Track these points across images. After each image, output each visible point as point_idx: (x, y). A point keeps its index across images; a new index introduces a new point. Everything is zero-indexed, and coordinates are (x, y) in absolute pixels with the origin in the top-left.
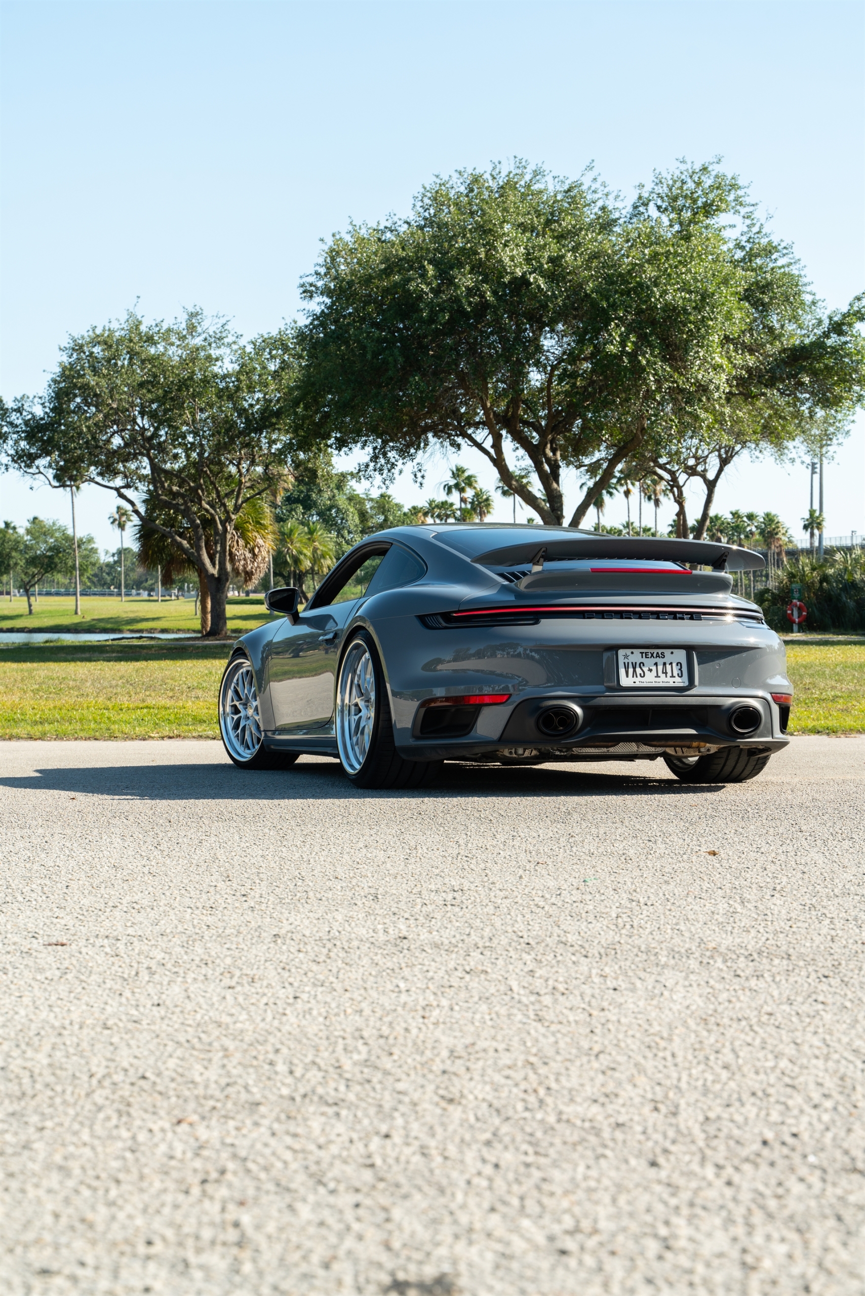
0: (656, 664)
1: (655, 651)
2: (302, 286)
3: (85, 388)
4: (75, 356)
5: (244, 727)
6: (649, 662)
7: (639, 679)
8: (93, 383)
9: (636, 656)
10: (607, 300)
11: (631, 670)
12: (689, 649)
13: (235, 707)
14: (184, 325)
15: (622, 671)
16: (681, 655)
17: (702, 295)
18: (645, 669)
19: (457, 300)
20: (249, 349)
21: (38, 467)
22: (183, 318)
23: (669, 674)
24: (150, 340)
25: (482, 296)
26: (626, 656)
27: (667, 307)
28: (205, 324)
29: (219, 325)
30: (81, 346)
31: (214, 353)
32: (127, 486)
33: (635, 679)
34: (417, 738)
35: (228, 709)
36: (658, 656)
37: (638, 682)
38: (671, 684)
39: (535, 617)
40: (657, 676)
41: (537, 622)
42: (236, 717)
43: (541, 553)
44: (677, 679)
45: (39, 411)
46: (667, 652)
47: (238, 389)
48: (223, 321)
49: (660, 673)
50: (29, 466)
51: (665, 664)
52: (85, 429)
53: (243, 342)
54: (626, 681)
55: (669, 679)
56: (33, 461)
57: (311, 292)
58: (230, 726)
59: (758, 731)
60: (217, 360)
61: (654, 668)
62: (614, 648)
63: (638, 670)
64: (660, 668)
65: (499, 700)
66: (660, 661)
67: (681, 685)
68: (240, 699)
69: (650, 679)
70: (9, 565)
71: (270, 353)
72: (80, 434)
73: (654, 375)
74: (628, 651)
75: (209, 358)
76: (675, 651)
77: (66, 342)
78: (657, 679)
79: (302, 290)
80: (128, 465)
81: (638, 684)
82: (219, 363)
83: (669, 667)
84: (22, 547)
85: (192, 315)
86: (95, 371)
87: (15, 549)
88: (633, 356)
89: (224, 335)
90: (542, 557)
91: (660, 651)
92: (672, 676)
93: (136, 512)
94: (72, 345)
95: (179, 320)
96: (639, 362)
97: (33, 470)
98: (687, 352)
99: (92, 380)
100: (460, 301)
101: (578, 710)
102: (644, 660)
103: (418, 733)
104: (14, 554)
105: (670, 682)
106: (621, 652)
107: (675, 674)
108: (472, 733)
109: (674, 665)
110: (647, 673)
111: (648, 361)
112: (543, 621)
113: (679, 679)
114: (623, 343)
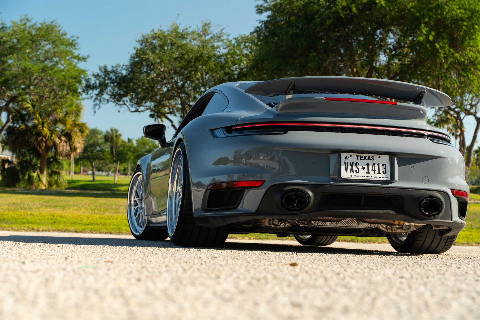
0: (368, 164)
1: (368, 156)
2: (257, 6)
3: (147, 60)
4: (144, 44)
5: (140, 214)
6: (363, 163)
7: (355, 173)
8: (152, 58)
9: (353, 158)
10: (420, 13)
11: (349, 168)
12: (392, 155)
13: (135, 201)
14: (201, 30)
15: (343, 168)
16: (386, 159)
17: (472, 12)
18: (360, 167)
19: (337, 13)
20: (234, 42)
21: (124, 102)
22: (201, 25)
23: (377, 171)
24: (182, 37)
25: (351, 11)
26: (346, 158)
27: (452, 18)
28: (212, 29)
29: (219, 30)
30: (147, 40)
31: (216, 44)
32: (171, 113)
33: (352, 174)
34: (206, 211)
35: (133, 203)
36: (369, 159)
37: (354, 176)
38: (378, 179)
39: (285, 130)
40: (368, 173)
41: (286, 133)
42: (136, 208)
43: (291, 87)
44: (383, 175)
45: (124, 73)
46: (376, 156)
47: (227, 62)
48: (222, 28)
49: (370, 171)
50: (119, 101)
51: (374, 165)
52: (146, 82)
53: (231, 38)
54: (345, 175)
55: (376, 175)
56: (121, 98)
57: (262, 10)
58: (133, 213)
59: (441, 215)
60: (217, 48)
61: (366, 167)
62: (338, 152)
63: (355, 168)
64: (371, 167)
65: (257, 185)
66: (371, 162)
67: (385, 179)
68: (138, 197)
69: (362, 174)
70: (126, 159)
71: (245, 45)
72: (144, 83)
73: (444, 54)
74: (348, 155)
75: (213, 47)
76: (382, 156)
77: (140, 38)
78: (368, 175)
79: (257, 8)
80: (170, 102)
81: (354, 178)
82: (218, 50)
83: (377, 167)
84: (132, 150)
85: (206, 25)
86: (153, 51)
87: (129, 151)
88: (432, 43)
89: (222, 35)
90: (292, 89)
91: (371, 156)
92: (379, 173)
93: (173, 126)
94: (142, 39)
95: (199, 27)
96: (436, 47)
97: (121, 103)
98: (463, 42)
99: (152, 57)
100: (339, 13)
101: (310, 193)
102: (359, 161)
103: (206, 208)
104: (129, 153)
105: (377, 177)
106: (343, 155)
107: (381, 172)
108: (240, 207)
109: (381, 165)
110: (361, 170)
111: (441, 47)
112: (290, 132)
113: (384, 176)
114: (428, 36)
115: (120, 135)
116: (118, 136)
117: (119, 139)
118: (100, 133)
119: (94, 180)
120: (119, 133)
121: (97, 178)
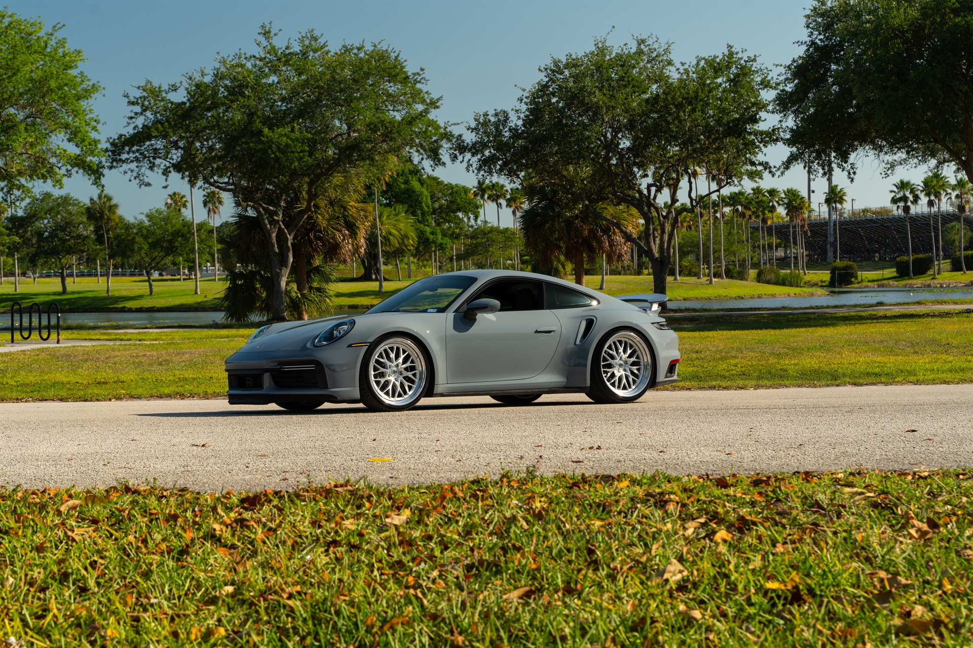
115: (116, 206)
116: (113, 208)
117: (114, 213)
118: (76, 203)
119: (64, 291)
120: (114, 202)
121: (69, 288)
